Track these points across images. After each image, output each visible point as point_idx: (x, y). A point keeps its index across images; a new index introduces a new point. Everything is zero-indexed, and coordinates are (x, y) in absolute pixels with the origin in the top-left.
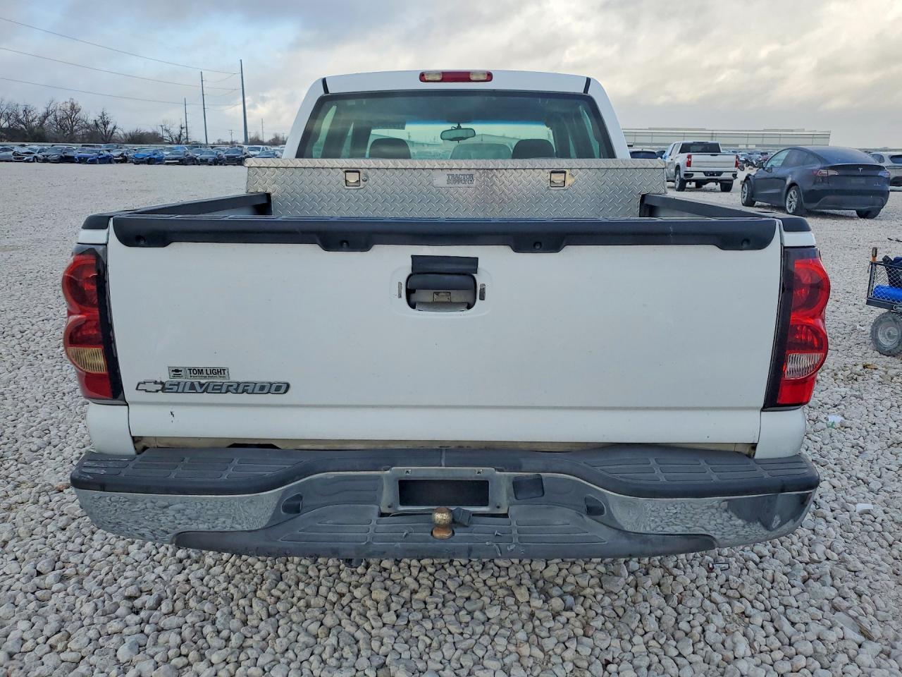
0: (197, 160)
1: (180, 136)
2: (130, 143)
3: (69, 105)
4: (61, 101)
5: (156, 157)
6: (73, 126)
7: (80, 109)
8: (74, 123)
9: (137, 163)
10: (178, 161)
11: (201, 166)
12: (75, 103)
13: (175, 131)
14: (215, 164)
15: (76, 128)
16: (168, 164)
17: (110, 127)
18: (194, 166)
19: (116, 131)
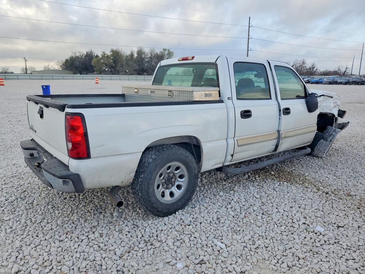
0: (338, 83)
1: (345, 72)
2: (323, 75)
3: (302, 61)
4: (300, 60)
5: (320, 81)
6: (301, 69)
7: (305, 63)
8: (302, 68)
9: (312, 84)
10: (328, 83)
11: (339, 85)
12: (304, 60)
13: (343, 70)
14: (346, 84)
15: (303, 70)
16: (324, 84)
17: (315, 69)
18: (336, 85)
19: (317, 70)
